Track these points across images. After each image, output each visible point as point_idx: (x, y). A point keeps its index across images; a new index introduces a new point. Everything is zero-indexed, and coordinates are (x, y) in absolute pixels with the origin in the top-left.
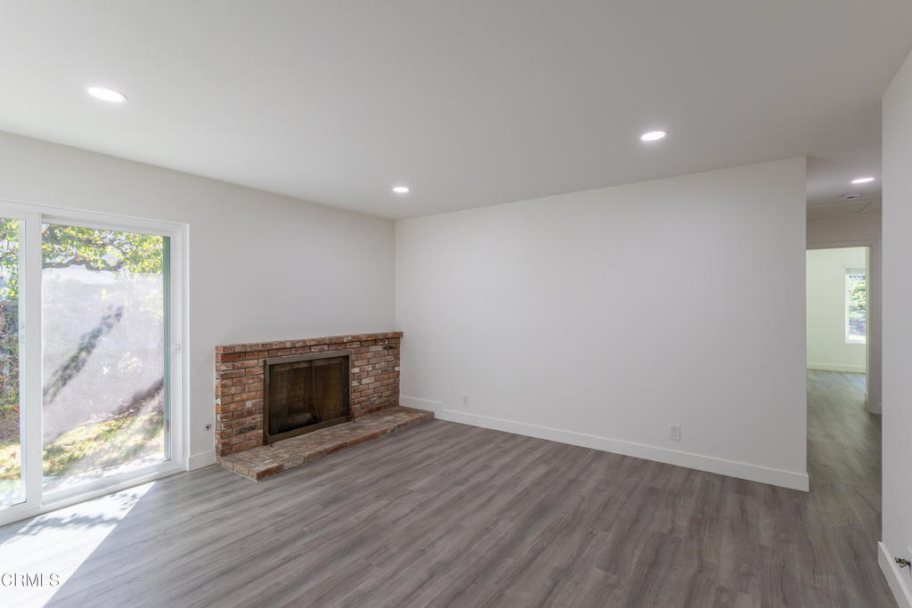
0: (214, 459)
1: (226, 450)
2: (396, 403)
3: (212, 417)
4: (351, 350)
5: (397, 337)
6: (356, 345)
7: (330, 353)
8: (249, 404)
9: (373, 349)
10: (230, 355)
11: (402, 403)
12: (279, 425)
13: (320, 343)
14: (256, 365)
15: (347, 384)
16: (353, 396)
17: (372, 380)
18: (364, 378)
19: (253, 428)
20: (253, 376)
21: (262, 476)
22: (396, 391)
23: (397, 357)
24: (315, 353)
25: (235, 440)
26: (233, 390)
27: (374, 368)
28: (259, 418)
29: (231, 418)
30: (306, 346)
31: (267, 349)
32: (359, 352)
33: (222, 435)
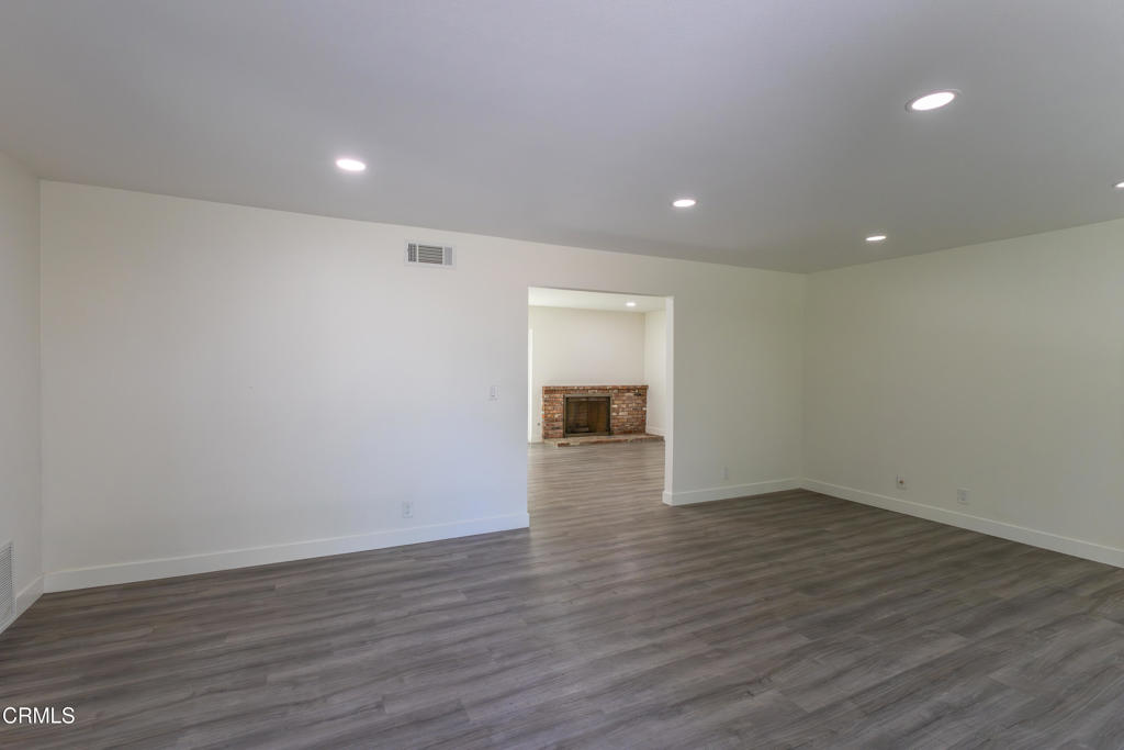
0: (541, 440)
1: (546, 436)
2: (643, 431)
3: (541, 420)
4: (612, 394)
5: (645, 388)
6: (616, 391)
7: (599, 394)
8: (556, 416)
9: (627, 394)
10: (548, 391)
11: (647, 431)
12: (571, 429)
13: (593, 388)
14: (560, 396)
15: (609, 414)
16: (612, 421)
17: (626, 413)
18: (621, 412)
19: (558, 428)
20: (558, 402)
21: (560, 445)
22: (643, 422)
23: (644, 401)
24: (590, 393)
25: (550, 432)
26: (550, 408)
27: (627, 407)
28: (561, 424)
29: (549, 422)
30: (585, 389)
31: (566, 390)
32: (617, 396)
33: (544, 428)
